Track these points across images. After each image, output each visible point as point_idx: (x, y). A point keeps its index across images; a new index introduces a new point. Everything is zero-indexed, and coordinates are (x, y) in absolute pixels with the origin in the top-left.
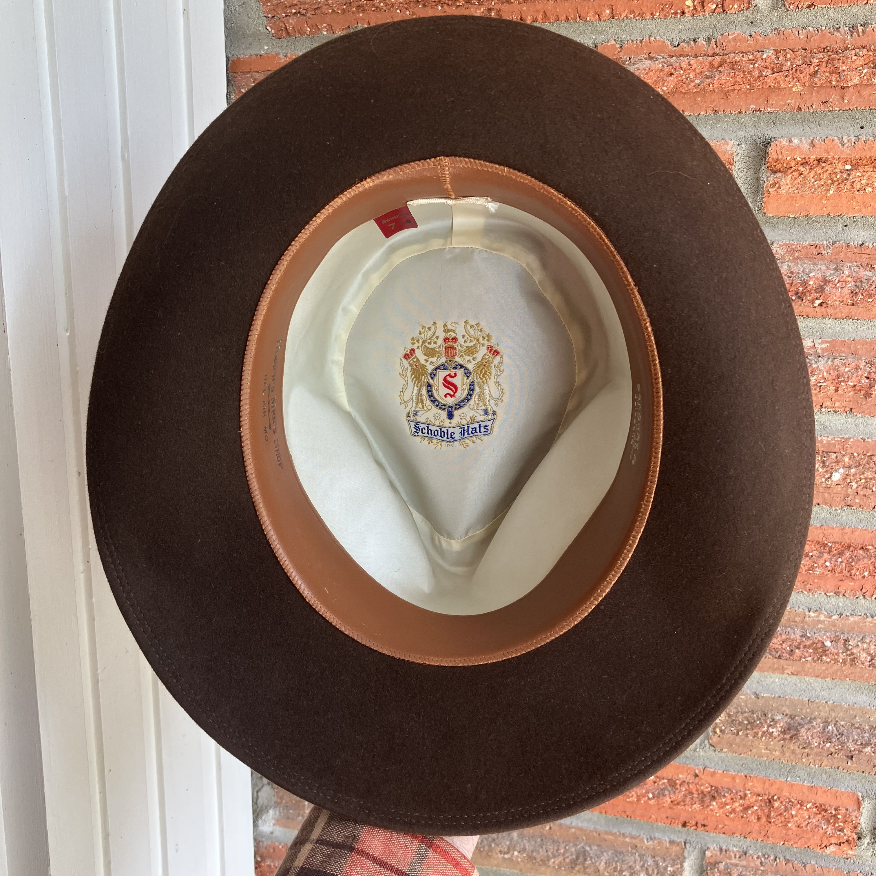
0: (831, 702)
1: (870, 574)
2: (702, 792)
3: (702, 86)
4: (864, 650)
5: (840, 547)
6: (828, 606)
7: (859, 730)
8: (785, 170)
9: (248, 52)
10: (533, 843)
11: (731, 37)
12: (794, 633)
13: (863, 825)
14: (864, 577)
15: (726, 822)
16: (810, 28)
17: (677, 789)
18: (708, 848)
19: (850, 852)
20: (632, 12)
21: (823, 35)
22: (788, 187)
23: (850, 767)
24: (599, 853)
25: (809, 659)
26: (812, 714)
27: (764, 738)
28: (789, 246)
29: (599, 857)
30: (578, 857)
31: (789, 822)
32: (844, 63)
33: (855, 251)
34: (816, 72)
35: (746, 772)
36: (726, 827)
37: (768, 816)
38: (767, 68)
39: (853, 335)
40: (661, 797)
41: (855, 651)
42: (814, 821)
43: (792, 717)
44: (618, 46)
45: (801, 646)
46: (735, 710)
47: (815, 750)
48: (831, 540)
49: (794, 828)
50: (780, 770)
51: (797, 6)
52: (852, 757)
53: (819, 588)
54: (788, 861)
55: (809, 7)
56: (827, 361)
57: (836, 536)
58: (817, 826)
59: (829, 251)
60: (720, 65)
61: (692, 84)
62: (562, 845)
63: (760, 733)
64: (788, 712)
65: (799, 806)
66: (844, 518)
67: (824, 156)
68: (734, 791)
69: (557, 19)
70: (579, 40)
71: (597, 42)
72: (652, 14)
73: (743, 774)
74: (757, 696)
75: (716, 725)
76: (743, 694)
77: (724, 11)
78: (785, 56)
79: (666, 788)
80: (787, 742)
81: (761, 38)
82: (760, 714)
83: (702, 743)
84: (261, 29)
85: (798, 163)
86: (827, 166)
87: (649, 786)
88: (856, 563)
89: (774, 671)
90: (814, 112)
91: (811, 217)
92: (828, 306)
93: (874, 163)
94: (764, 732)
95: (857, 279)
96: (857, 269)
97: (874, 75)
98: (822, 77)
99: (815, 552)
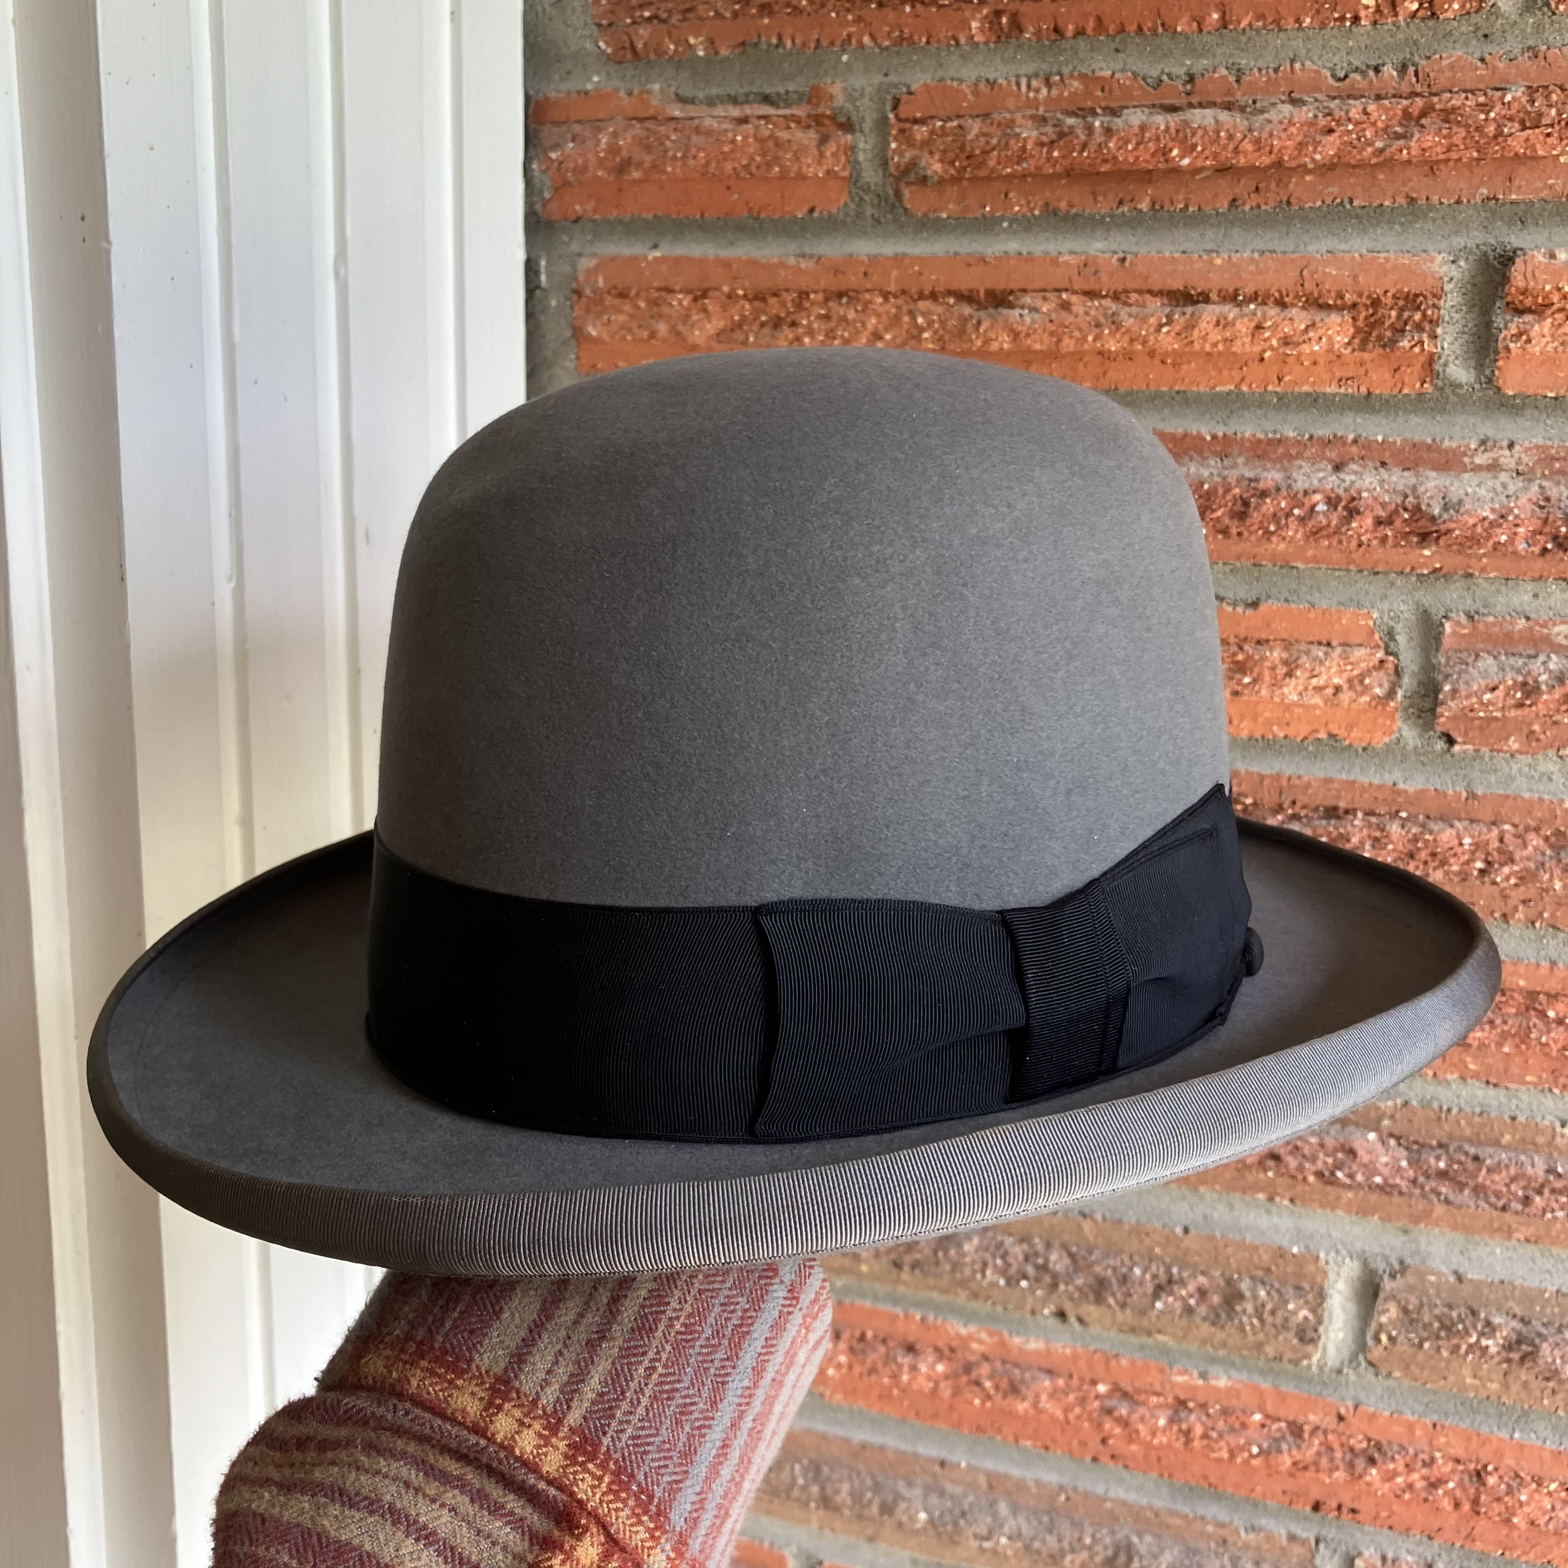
2: (1352, 1450)
3: (1387, 153)
8: (1539, 310)
9: (565, 86)
10: (1035, 1523)
11: (1445, 63)
12: (1533, 1166)
15: (1395, 1508)
17: (1303, 1440)
18: (1360, 1554)
20: (1262, 17)
22: (1544, 341)
24: (1155, 1549)
25: (1560, 1214)
26: (1562, 1315)
27: (1470, 1357)
28: (1542, 449)
29: (1155, 1557)
30: (1116, 1556)
31: (1513, 1514)
35: (1435, 1417)
36: (1394, 1517)
37: (1475, 1503)
38: (1511, 119)
40: (1274, 1454)
42: (1561, 1514)
43: (1525, 1321)
44: (1232, 79)
45: (1546, 1191)
46: (1417, 1302)
49: (1523, 1525)
50: (1501, 1416)
60: (1423, 114)
61: (1370, 150)
62: (1089, 1530)
63: (1464, 1348)
64: (1517, 1310)
65: (1533, 1486)
68: (1411, 1451)
69: (1122, 30)
70: (1160, 67)
71: (1194, 70)
72: (1298, 21)
73: (1428, 1421)
74: (1460, 1278)
75: (1381, 1327)
76: (1432, 1273)
77: (1433, 14)
78: (1547, 97)
79: (1283, 1438)
80: (1514, 1366)
81: (1501, 65)
82: (1463, 1311)
83: (1353, 1359)
84: (589, 45)
85: (1565, 297)
87: (1253, 1433)
89: (1493, 1233)
94: (1471, 1348)
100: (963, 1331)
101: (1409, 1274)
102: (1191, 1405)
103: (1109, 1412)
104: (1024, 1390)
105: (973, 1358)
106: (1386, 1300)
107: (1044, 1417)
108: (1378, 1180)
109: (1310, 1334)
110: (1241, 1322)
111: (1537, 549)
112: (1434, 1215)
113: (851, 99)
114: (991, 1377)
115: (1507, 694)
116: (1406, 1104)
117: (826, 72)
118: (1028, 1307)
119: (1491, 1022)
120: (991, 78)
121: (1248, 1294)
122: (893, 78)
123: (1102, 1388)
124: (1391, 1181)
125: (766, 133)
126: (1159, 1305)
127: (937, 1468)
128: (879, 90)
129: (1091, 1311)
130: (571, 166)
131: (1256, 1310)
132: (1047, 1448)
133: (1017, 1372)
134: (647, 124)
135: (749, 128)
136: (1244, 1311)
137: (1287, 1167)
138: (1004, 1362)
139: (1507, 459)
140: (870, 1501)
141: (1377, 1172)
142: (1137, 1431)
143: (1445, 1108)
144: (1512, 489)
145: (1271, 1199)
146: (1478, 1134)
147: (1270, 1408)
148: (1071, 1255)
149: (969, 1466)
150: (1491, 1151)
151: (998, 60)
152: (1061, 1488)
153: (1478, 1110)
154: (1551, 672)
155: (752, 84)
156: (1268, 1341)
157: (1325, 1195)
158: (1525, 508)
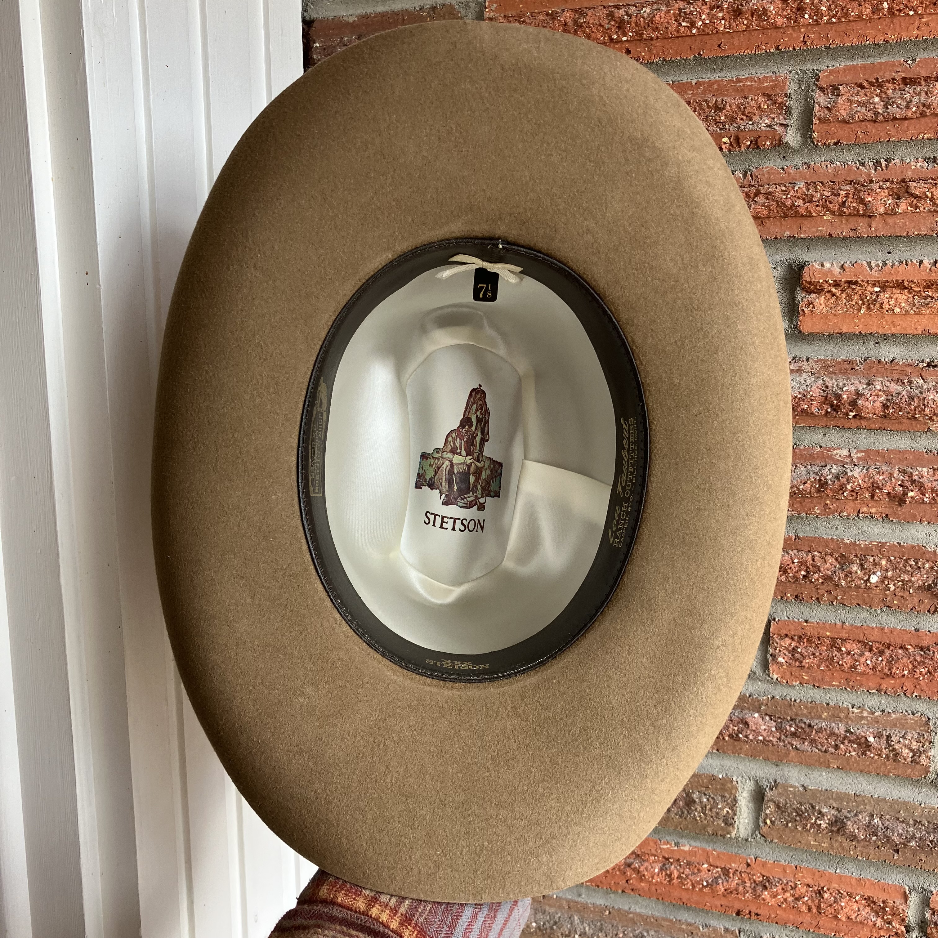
0: (876, 796)
1: (909, 672)
2: (755, 881)
4: (905, 746)
5: (881, 646)
6: (870, 704)
7: (904, 825)
8: (819, 291)
10: (593, 927)
11: (765, 170)
12: (838, 729)
13: (911, 918)
14: (904, 676)
15: (779, 912)
16: (838, 163)
17: (730, 878)
21: (850, 170)
23: (896, 860)
25: (853, 753)
26: (858, 807)
27: (812, 830)
28: (823, 361)
31: (838, 913)
32: (869, 195)
33: (886, 367)
34: (844, 203)
35: (796, 863)
36: (778, 917)
37: (819, 907)
38: (799, 198)
39: (887, 446)
40: (715, 885)
41: (897, 747)
42: (863, 913)
43: (839, 811)
45: (846, 742)
46: (784, 802)
47: (862, 843)
48: (872, 639)
49: (844, 919)
50: (830, 861)
51: (825, 144)
52: (897, 851)
53: (861, 685)
55: (836, 144)
56: (862, 469)
57: (876, 635)
58: (866, 919)
59: (861, 366)
60: (756, 195)
62: (621, 930)
63: (809, 825)
64: (835, 805)
65: (848, 898)
66: (884, 618)
67: (854, 279)
68: (785, 881)
73: (793, 865)
74: (805, 788)
75: (766, 816)
76: (791, 787)
77: (758, 147)
78: (816, 188)
79: (720, 877)
80: (834, 834)
81: (792, 172)
82: (808, 806)
83: (753, 833)
85: (830, 285)
86: (857, 288)
87: (704, 874)
88: (896, 662)
89: (820, 764)
90: (845, 238)
91: (845, 334)
92: (861, 418)
93: (900, 286)
94: (812, 824)
95: (888, 393)
96: (888, 384)
97: (898, 206)
98: (849, 207)
99: (856, 651)
102: (671, 860)
103: (629, 865)
106: (768, 801)
108: (761, 738)
109: (730, 821)
110: (694, 815)
111: (823, 412)
112: (791, 756)
115: (812, 486)
116: (773, 697)
119: (814, 654)
121: (697, 800)
124: (767, 738)
127: (541, 899)
131: (702, 808)
132: (598, 887)
136: (696, 809)
139: (806, 366)
141: (759, 734)
142: (644, 875)
143: (793, 700)
144: (809, 381)
146: (810, 713)
147: (712, 861)
150: (816, 721)
152: (606, 907)
153: (810, 700)
154: (833, 474)
156: (709, 825)
157: (734, 747)
158: (816, 391)
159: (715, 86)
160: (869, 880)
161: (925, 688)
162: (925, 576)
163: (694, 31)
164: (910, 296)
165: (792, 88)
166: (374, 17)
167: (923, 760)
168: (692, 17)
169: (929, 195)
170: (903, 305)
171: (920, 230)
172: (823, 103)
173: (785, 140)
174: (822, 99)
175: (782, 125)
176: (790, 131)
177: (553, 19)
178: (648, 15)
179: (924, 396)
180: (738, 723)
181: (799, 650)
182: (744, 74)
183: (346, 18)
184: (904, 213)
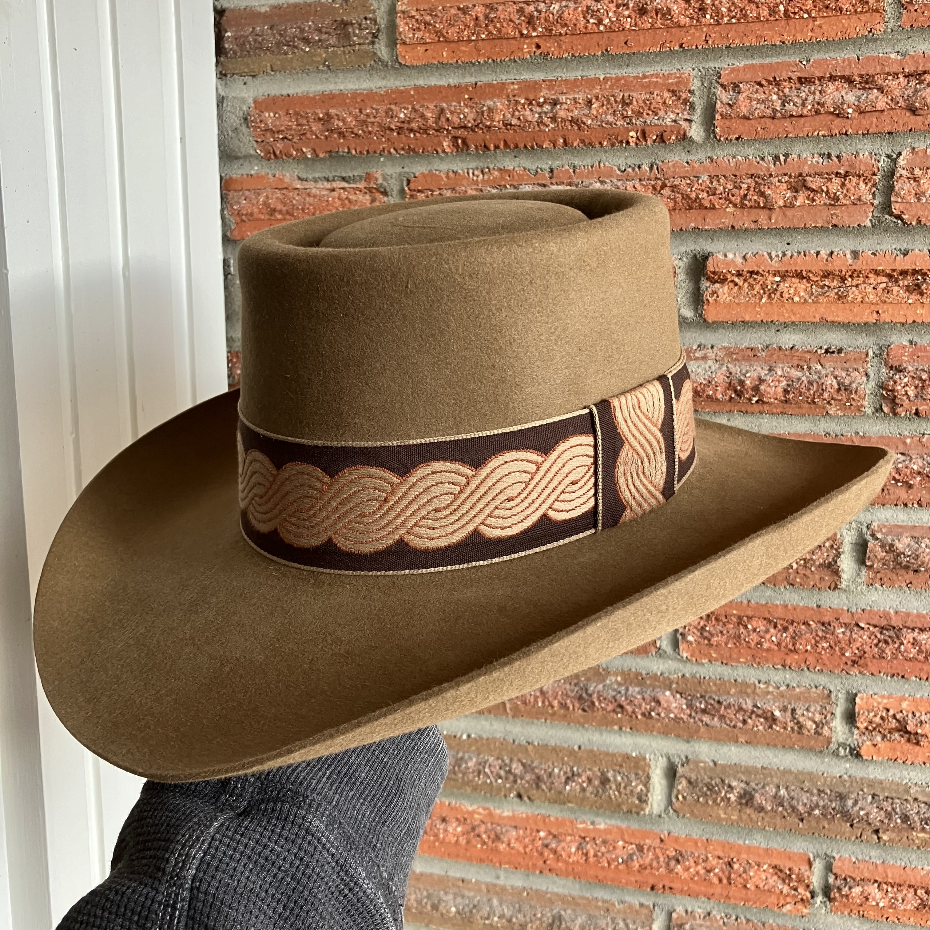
0: (782, 768)
1: (812, 647)
2: (668, 856)
4: (810, 719)
5: (785, 622)
6: (776, 678)
7: (808, 795)
8: (723, 281)
9: (240, 172)
10: (511, 908)
11: (670, 164)
12: (746, 704)
13: (815, 884)
14: (807, 651)
15: (691, 885)
16: (740, 158)
17: (644, 853)
19: (805, 911)
20: (583, 141)
21: (751, 164)
22: (725, 296)
23: (801, 828)
24: (573, 917)
25: (761, 728)
26: (765, 778)
27: (722, 804)
28: (727, 348)
29: (573, 921)
30: (553, 921)
31: (747, 883)
32: (769, 188)
33: (787, 353)
34: (746, 195)
35: (707, 836)
36: (691, 889)
37: (729, 878)
38: (703, 191)
39: (788, 429)
40: (630, 862)
41: (801, 719)
42: (771, 881)
43: (747, 784)
44: (571, 171)
45: (754, 716)
46: (695, 777)
47: (769, 814)
48: (777, 616)
49: (753, 888)
50: (739, 833)
51: (727, 139)
52: (802, 820)
53: (767, 661)
54: (748, 921)
55: (737, 139)
57: (780, 613)
58: (774, 887)
59: (764, 353)
60: (662, 188)
62: (539, 910)
63: (719, 799)
64: (744, 778)
65: (756, 867)
66: (787, 596)
67: (756, 269)
68: (697, 855)
69: (516, 146)
70: (536, 165)
71: (553, 167)
72: (600, 143)
73: (704, 839)
74: (715, 763)
75: (678, 791)
76: (702, 762)
77: (664, 141)
78: (718, 181)
79: (634, 853)
80: (743, 806)
81: (696, 166)
82: (718, 780)
83: (666, 809)
84: (252, 152)
85: (733, 275)
86: (759, 278)
87: (619, 852)
88: (799, 637)
89: (729, 740)
90: (747, 230)
91: (748, 322)
92: (764, 403)
93: (799, 275)
94: (722, 799)
95: (789, 378)
96: (789, 370)
97: (795, 198)
98: (751, 200)
99: (763, 628)
100: (470, 809)
101: (690, 763)
102: (588, 839)
103: (547, 846)
104: (502, 836)
105: (476, 823)
106: (680, 777)
107: (513, 851)
108: (672, 715)
109: (644, 798)
110: (609, 793)
111: (727, 398)
112: (701, 732)
113: (385, 179)
114: (485, 832)
116: (683, 676)
117: (373, 167)
118: (503, 793)
119: (721, 632)
120: (455, 170)
121: (612, 779)
122: (406, 169)
123: (542, 834)
124: (678, 716)
125: (344, 197)
126: (568, 788)
127: (460, 883)
128: (400, 175)
129: (534, 792)
130: (244, 212)
131: (616, 787)
132: (516, 868)
133: (499, 828)
134: (283, 192)
135: (335, 194)
136: (611, 788)
137: (627, 711)
138: (492, 824)
139: (711, 354)
140: (426, 904)
141: (671, 711)
142: (561, 855)
143: (702, 677)
144: (713, 368)
145: (621, 729)
146: (719, 690)
147: (626, 838)
148: (524, 765)
149: (476, 881)
150: (725, 697)
151: (458, 161)
152: (524, 889)
153: (718, 677)
155: (336, 171)
156: (623, 803)
157: (647, 725)
158: (720, 378)
159: (623, 82)
160: (775, 849)
161: (827, 663)
162: (826, 554)
163: (602, 28)
164: (809, 285)
165: (695, 85)
166: (287, 8)
167: (826, 731)
168: (598, 14)
169: (825, 189)
170: (802, 294)
171: (816, 222)
172: (725, 100)
173: (689, 135)
174: (723, 96)
175: (686, 120)
176: (694, 126)
177: (465, 13)
178: (558, 11)
179: (823, 381)
180: (650, 701)
181: (707, 629)
182: (650, 71)
183: (258, 9)
184: (802, 206)
